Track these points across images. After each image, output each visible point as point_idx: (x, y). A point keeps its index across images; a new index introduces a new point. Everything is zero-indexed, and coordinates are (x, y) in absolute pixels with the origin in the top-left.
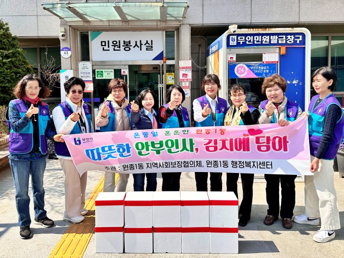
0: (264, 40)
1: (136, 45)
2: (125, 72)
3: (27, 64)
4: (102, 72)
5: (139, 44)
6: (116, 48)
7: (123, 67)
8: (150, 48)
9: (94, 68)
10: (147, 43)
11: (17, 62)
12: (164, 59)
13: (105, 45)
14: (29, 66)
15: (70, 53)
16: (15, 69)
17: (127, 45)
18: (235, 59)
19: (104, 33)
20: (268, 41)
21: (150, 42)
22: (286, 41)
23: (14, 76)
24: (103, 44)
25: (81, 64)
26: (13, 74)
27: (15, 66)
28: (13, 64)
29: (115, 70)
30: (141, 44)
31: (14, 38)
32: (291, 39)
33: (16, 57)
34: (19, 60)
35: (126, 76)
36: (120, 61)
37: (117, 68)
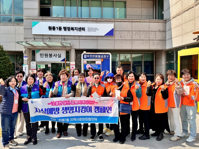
0: (96, 56)
1: (54, 55)
2: (50, 66)
3: (10, 62)
4: (40, 65)
5: (55, 55)
6: (46, 56)
7: (49, 64)
8: (60, 57)
9: (37, 64)
10: (59, 54)
11: (6, 62)
12: (65, 61)
13: (42, 55)
14: (11, 63)
15: (27, 58)
16: (5, 64)
17: (51, 55)
18: (86, 63)
19: (41, 51)
20: (97, 57)
21: (60, 54)
22: (103, 57)
23: (4, 67)
24: (41, 55)
25: (32, 63)
26: (4, 66)
27: (5, 63)
28: (4, 62)
29: (45, 65)
30: (56, 55)
31: (5, 52)
32: (105, 56)
33: (5, 59)
34: (7, 60)
35: (50, 67)
36: (48, 62)
37: (46, 64)
